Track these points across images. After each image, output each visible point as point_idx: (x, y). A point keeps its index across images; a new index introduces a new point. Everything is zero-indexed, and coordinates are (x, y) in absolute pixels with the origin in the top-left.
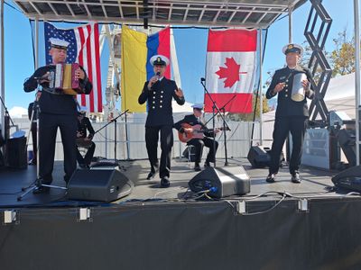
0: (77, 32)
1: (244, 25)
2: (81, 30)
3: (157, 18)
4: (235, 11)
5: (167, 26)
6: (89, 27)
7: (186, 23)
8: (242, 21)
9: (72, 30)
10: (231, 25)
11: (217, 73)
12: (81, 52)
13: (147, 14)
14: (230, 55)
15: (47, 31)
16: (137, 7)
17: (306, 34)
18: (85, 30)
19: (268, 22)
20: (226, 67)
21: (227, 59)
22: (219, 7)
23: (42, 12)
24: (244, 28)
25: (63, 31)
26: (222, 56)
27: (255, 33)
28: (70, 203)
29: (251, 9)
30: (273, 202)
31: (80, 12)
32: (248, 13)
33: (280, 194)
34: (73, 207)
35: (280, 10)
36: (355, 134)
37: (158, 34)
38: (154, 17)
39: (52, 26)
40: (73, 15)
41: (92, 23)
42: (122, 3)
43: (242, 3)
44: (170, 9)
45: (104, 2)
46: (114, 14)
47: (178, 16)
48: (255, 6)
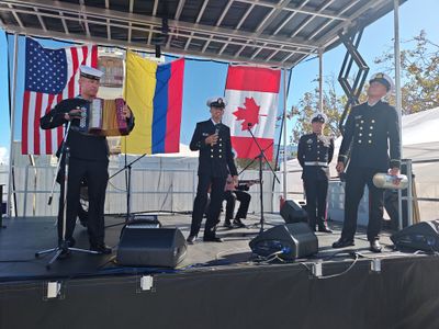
0: (69, 53)
1: (269, 63)
2: (74, 51)
3: (171, 46)
4: (262, 48)
5: (181, 56)
6: (85, 50)
7: (205, 55)
8: (265, 58)
9: (63, 50)
10: (254, 61)
12: (73, 79)
13: (159, 41)
14: (250, 94)
15: (28, 48)
16: (151, 31)
17: (340, 79)
18: (80, 52)
19: (294, 62)
20: (244, 107)
21: (247, 99)
22: (245, 42)
23: (25, 25)
24: (268, 67)
25: (51, 51)
26: (242, 95)
27: (279, 72)
28: (126, 270)
29: (278, 47)
30: (347, 263)
31: (76, 30)
32: (274, 51)
33: (351, 254)
34: (131, 274)
35: (308, 51)
37: (169, 65)
38: (168, 45)
39: (37, 43)
40: (67, 33)
41: (90, 45)
42: (133, 25)
43: (271, 40)
44: (190, 37)
45: (111, 21)
46: (119, 36)
47: (197, 46)
48: (284, 44)
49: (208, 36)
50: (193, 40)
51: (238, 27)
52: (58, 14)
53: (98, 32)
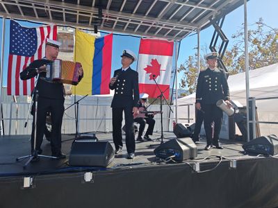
0: (38, 30)
1: (166, 37)
2: (42, 29)
3: (104, 26)
4: (162, 27)
5: (110, 32)
6: (49, 28)
7: (125, 32)
8: (164, 34)
9: (35, 29)
10: (156, 36)
11: (145, 69)
12: (41, 47)
13: (97, 23)
14: (155, 57)
15: (12, 27)
16: (91, 17)
17: (211, 48)
18: (46, 30)
19: (182, 36)
20: (151, 65)
21: (152, 60)
22: (151, 24)
23: (10, 12)
24: (166, 39)
25: (27, 28)
26: (149, 58)
27: (173, 43)
29: (172, 27)
30: (215, 163)
31: (43, 15)
32: (169, 30)
33: (218, 157)
35: (191, 30)
36: (246, 116)
37: (103, 38)
38: (102, 25)
39: (17, 24)
40: (37, 17)
41: (52, 25)
42: (80, 13)
43: (167, 23)
44: (116, 21)
45: (66, 10)
46: (71, 19)
47: (121, 26)
48: (175, 26)
49: (128, 20)
50: (118, 22)
51: (147, 14)
52: (31, 5)
53: (57, 17)
